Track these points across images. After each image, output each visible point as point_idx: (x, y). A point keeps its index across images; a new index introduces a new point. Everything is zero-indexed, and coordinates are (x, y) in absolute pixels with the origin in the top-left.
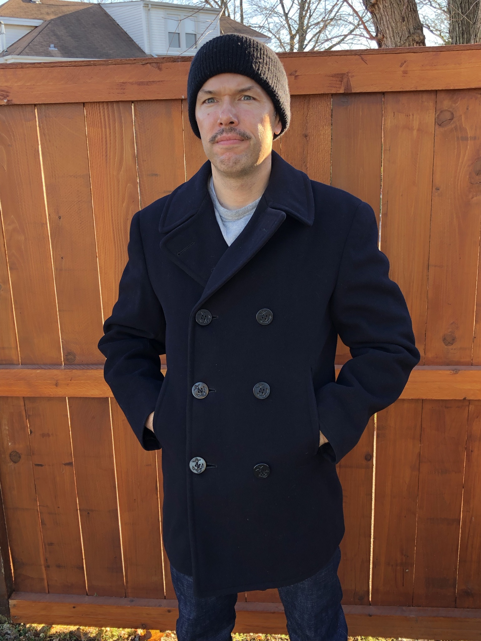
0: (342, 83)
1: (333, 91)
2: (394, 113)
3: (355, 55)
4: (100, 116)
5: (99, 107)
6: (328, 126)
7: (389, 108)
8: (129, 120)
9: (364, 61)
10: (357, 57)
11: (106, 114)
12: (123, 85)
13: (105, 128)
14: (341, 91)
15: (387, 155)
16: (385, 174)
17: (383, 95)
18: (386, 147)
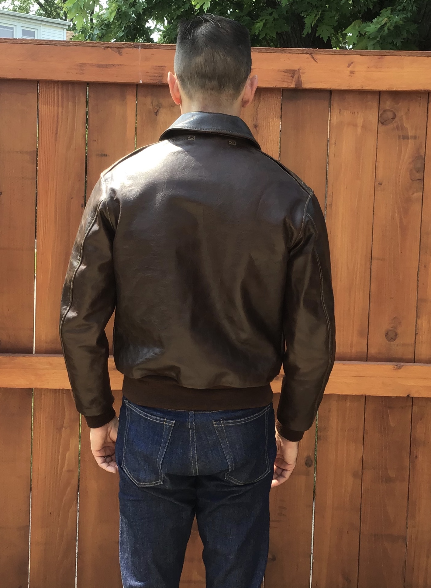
0: (293, 79)
1: (285, 85)
2: (340, 109)
3: (306, 54)
4: (54, 94)
5: (54, 85)
6: (277, 118)
7: (335, 105)
8: (83, 100)
9: (315, 60)
10: (308, 56)
11: (60, 92)
12: (82, 66)
13: (58, 107)
14: (293, 86)
15: (332, 149)
16: (331, 167)
17: (330, 92)
18: (332, 141)
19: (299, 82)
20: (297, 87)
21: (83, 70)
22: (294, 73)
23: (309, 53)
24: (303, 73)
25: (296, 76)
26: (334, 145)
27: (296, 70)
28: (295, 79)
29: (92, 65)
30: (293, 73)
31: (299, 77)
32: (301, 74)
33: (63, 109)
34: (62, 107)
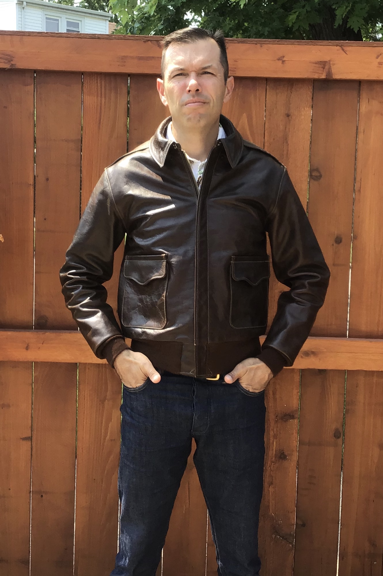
0: (324, 70)
1: (316, 76)
2: (369, 99)
3: (337, 46)
4: (97, 86)
5: (97, 77)
6: (308, 108)
7: (364, 95)
8: (125, 91)
9: (344, 51)
10: (338, 48)
11: (103, 85)
12: (124, 59)
13: (101, 97)
14: (323, 77)
15: (361, 136)
16: (359, 154)
17: (359, 82)
18: (361, 129)
19: (329, 73)
20: (327, 78)
21: (125, 62)
22: (325, 64)
23: (339, 45)
24: (334, 64)
25: (327, 67)
26: (362, 134)
27: (327, 62)
28: (325, 71)
29: (132, 58)
30: (323, 64)
31: (330, 68)
32: (331, 65)
33: (105, 99)
34: (105, 97)
